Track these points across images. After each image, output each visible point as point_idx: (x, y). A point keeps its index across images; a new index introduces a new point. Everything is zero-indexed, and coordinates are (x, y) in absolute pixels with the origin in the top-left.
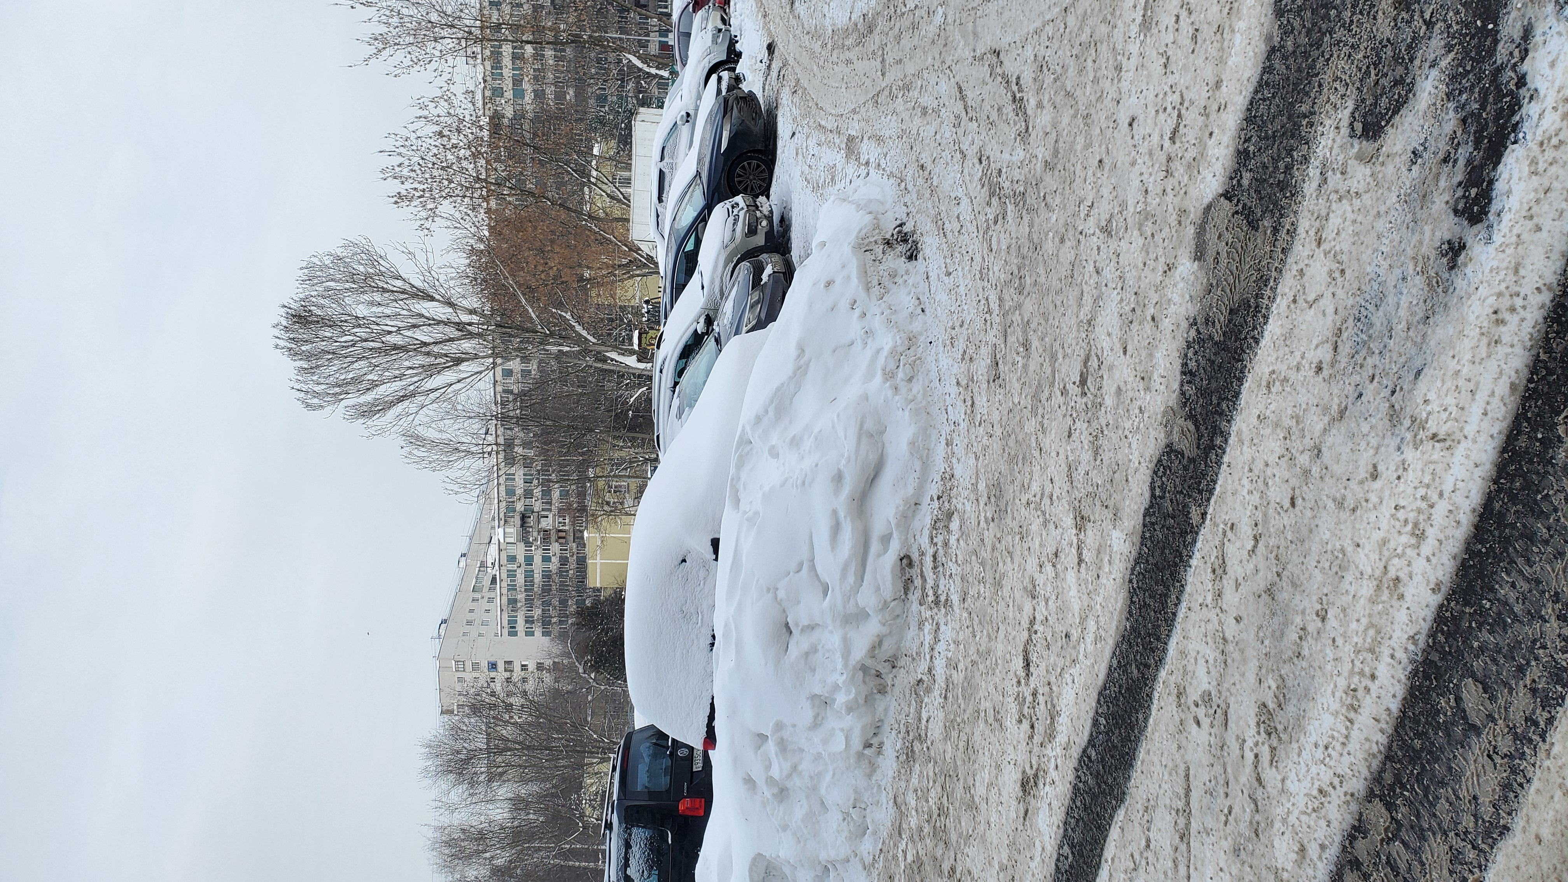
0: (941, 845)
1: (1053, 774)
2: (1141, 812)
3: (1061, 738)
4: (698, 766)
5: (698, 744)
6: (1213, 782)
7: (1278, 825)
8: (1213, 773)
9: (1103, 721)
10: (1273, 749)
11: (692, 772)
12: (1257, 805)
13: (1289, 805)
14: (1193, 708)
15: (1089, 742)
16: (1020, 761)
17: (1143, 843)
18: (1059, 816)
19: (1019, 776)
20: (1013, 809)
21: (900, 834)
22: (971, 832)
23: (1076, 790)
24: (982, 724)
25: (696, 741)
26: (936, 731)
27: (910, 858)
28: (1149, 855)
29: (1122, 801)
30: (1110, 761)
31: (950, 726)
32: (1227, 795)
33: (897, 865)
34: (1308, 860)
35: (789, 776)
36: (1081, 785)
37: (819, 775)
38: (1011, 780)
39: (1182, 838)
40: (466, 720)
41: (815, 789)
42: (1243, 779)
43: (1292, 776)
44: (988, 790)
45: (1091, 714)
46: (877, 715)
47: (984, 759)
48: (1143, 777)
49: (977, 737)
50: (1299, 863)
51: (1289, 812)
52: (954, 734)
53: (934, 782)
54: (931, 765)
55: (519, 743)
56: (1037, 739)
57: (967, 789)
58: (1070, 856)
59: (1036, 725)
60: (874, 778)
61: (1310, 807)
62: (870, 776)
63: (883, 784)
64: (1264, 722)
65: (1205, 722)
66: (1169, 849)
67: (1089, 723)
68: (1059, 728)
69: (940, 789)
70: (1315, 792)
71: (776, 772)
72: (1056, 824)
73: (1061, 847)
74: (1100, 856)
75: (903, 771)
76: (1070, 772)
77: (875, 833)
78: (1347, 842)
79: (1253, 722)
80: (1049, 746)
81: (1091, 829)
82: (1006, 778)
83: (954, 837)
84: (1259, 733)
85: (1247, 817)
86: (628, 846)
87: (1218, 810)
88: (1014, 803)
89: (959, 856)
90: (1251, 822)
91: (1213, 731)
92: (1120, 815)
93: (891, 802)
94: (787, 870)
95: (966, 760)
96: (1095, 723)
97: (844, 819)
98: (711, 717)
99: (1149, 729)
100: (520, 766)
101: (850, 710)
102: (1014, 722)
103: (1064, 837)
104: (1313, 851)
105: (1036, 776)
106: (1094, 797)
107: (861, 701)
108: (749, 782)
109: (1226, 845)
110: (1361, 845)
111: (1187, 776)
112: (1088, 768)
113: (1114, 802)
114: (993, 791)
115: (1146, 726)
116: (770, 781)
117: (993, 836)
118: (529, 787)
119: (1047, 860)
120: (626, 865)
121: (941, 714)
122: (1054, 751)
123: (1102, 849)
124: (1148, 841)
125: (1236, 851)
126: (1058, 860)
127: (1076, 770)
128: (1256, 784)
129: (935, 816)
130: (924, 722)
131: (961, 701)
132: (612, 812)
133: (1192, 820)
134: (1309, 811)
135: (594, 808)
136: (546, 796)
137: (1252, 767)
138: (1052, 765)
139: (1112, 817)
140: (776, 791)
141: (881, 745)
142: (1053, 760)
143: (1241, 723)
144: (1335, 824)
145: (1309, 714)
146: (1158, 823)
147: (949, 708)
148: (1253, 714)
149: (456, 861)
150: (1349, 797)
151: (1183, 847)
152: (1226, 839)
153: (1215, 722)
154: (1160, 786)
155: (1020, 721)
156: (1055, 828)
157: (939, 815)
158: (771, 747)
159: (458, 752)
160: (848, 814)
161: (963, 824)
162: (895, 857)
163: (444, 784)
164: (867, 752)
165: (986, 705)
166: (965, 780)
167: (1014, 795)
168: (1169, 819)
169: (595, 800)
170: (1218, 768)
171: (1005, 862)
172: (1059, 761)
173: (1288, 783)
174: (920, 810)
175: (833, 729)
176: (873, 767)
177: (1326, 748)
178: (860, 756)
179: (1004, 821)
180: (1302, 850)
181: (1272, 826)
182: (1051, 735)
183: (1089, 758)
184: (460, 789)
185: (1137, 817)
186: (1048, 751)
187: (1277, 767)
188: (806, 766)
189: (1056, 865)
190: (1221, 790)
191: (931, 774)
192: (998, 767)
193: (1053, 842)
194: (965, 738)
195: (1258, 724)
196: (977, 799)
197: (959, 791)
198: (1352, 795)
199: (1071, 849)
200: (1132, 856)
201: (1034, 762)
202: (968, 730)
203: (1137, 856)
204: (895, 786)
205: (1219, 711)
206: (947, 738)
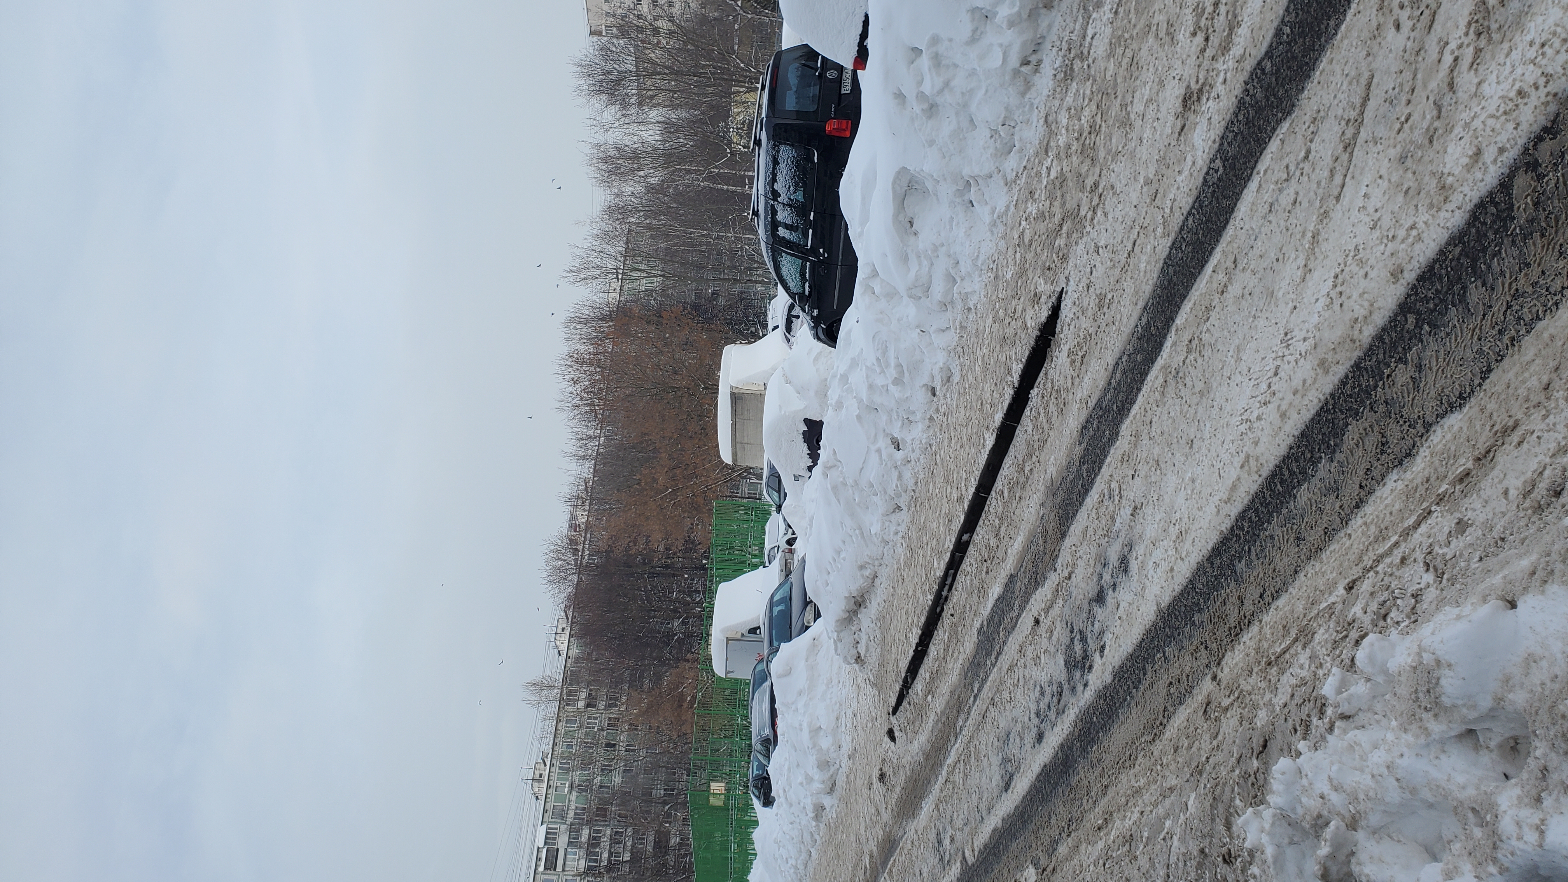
0: (1088, 161)
1: (1220, 88)
2: (1307, 124)
3: (1236, 51)
4: (846, 89)
5: (849, 64)
6: (1397, 90)
7: (1458, 130)
8: (1398, 81)
9: (1287, 30)
10: (1478, 51)
11: (840, 95)
12: (1440, 112)
13: (1478, 109)
14: (1396, 10)
15: (1267, 53)
16: (1186, 76)
17: (1303, 154)
18: (1217, 130)
19: (1183, 91)
20: (1169, 124)
21: (1047, 152)
22: (1120, 149)
23: (1241, 104)
24: (1151, 39)
25: (846, 60)
26: (1100, 48)
27: (1053, 175)
28: (1307, 166)
29: (1289, 113)
30: (1285, 72)
31: (1117, 42)
32: (1409, 102)
33: (1040, 181)
34: (1480, 164)
35: (941, 91)
36: (1248, 99)
37: (971, 91)
38: (1173, 94)
39: (1345, 148)
40: (615, 41)
41: (966, 105)
42: (1433, 85)
43: (1493, 78)
44: (1146, 106)
45: (1276, 24)
46: (1040, 30)
47: (1148, 75)
48: (1319, 87)
49: (1144, 53)
50: (1468, 168)
51: (1475, 116)
52: (1120, 51)
53: (1090, 100)
54: (1089, 83)
55: (668, 68)
56: (1209, 53)
57: (1124, 106)
58: (1221, 169)
59: (1211, 38)
60: (1028, 96)
61: (1502, 110)
62: (1023, 94)
63: (1036, 102)
64: (1477, 21)
65: (1406, 25)
66: (1328, 160)
67: (1271, 32)
68: (1236, 40)
69: (1094, 107)
70: (1512, 94)
71: (927, 88)
72: (1212, 138)
73: (1213, 161)
74: (1253, 169)
75: (1058, 89)
76: (1238, 85)
77: (1021, 150)
78: (1531, 144)
79: (1463, 23)
80: (1221, 60)
81: (1249, 142)
82: (1168, 93)
83: (1102, 154)
84: (1467, 34)
85: (1425, 125)
86: (775, 162)
87: (1395, 117)
88: (1172, 119)
89: (1104, 172)
90: (1428, 129)
91: (1412, 35)
92: (1285, 126)
93: (1042, 121)
94: (929, 185)
95: (1128, 76)
96: (1278, 33)
97: (992, 137)
98: (864, 35)
99: (1339, 36)
100: (670, 91)
101: (1011, 24)
102: (1188, 34)
103: (1218, 151)
104: (1489, 154)
105: (1201, 90)
106: (1259, 110)
107: (1025, 15)
108: (900, 96)
109: (1393, 153)
110: (1547, 146)
111: (1369, 85)
112: (1260, 80)
113: (1280, 115)
114: (1151, 107)
115: (1336, 34)
116: (921, 96)
117: (1143, 152)
118: (679, 112)
119: (1195, 174)
120: (774, 180)
121: (1108, 30)
122: (1226, 64)
123: (1256, 162)
124: (1308, 152)
125: (1402, 159)
126: (1207, 173)
127: (1246, 83)
128: (1446, 89)
129: (1085, 134)
130: (1088, 39)
131: (1132, 15)
132: (761, 130)
133: (1362, 130)
134: (1498, 114)
135: (741, 137)
136: (694, 122)
137: (1448, 71)
138: (1221, 79)
139: (1274, 130)
140: (925, 106)
141: (1039, 62)
142: (1222, 74)
143: (1449, 24)
144: (1524, 126)
145: (1534, 10)
146: (1324, 134)
147: (1116, 24)
148: (1466, 12)
149: (613, 177)
150: (1550, 98)
151: (1345, 157)
152: (1395, 147)
153: (1419, 25)
154: (1335, 97)
155: (1194, 34)
156: (1210, 142)
157: (1090, 133)
158: (925, 61)
159: (609, 73)
160: (996, 131)
161: (1114, 141)
162: (1038, 174)
163: (598, 103)
164: (1025, 69)
165: (1160, 18)
166: (1124, 97)
167: (1173, 111)
168: (1337, 129)
169: (741, 129)
170: (1407, 75)
171: (1151, 176)
172: (1228, 75)
173: (1485, 86)
174: (1071, 128)
175: (992, 45)
176: (1028, 85)
177: (1543, 45)
178: (1016, 73)
179: (1157, 137)
180: (1478, 153)
181: (1451, 132)
182: (1225, 48)
183: (1263, 70)
184: (614, 109)
185: (1301, 129)
186: (1220, 66)
187: (1476, 70)
188: (959, 82)
189: (1204, 178)
190: (1404, 99)
191: (1088, 92)
192: (1162, 84)
193: (1205, 156)
194: (1130, 55)
195: (1469, 24)
196: (1132, 116)
197: (1115, 109)
198: (1555, 95)
199: (1224, 162)
200: (1287, 167)
201: (1201, 76)
202: (1135, 46)
203: (1292, 168)
204: (1048, 104)
205: (1427, 12)
206: (1111, 55)
